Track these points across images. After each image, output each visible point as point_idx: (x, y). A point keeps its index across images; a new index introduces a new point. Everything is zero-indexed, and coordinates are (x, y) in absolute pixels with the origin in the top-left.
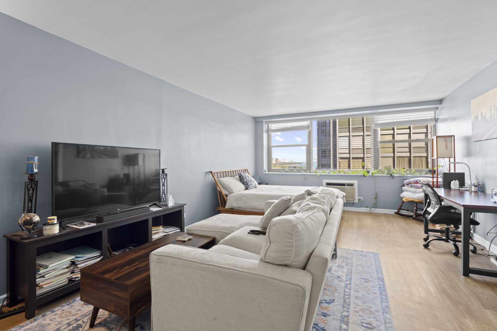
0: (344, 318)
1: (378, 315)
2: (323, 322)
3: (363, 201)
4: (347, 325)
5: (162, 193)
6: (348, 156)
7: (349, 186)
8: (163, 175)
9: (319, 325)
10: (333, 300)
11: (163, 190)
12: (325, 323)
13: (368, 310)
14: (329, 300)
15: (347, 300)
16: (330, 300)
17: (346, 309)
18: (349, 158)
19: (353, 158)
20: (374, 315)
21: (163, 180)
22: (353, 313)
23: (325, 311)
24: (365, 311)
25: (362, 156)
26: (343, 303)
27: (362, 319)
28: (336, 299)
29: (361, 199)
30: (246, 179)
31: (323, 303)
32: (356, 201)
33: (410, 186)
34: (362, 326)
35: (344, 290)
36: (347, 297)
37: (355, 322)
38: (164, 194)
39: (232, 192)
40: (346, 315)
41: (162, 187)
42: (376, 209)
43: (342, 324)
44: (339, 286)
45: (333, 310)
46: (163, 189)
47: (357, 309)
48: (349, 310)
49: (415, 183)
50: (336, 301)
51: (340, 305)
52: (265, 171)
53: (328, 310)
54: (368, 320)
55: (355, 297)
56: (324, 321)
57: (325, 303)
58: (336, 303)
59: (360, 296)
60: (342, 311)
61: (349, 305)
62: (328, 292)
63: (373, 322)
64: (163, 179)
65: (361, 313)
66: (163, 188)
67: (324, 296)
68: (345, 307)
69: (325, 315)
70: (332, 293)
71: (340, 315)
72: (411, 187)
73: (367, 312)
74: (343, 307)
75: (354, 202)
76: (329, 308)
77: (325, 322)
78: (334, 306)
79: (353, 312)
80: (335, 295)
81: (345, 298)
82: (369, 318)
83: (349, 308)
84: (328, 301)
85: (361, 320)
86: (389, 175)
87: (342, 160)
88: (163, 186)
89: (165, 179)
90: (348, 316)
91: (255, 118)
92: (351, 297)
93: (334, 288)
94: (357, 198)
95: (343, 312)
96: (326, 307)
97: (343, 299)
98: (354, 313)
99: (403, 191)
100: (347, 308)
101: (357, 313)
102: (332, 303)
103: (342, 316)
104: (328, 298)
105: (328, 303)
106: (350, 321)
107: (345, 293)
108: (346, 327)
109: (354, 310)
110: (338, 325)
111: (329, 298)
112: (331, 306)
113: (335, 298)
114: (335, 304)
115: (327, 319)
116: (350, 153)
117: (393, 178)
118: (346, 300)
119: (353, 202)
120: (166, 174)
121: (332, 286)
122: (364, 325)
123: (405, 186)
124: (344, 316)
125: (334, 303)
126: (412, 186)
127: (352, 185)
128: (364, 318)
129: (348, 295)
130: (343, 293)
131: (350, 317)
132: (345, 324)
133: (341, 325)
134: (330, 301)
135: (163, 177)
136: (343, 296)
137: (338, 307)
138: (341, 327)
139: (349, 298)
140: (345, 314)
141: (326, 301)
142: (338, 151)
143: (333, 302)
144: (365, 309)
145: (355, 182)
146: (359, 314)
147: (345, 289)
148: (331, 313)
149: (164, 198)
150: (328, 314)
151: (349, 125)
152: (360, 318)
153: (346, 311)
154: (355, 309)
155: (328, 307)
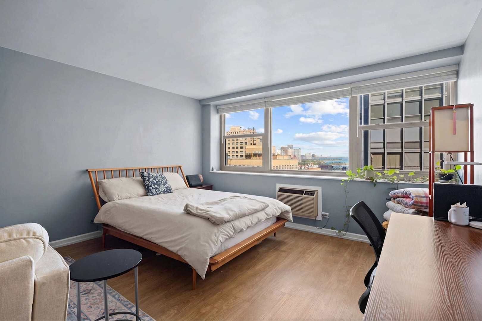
3: (328, 219)
6: (382, 151)
7: (308, 194)
18: (383, 154)
19: (388, 154)
25: (400, 151)
29: (326, 215)
30: (148, 180)
32: (320, 218)
33: (397, 201)
39: (112, 200)
42: (347, 233)
49: (404, 197)
52: (213, 170)
72: (399, 203)
75: (317, 219)
86: (369, 181)
87: (375, 155)
91: (200, 101)
94: (320, 213)
99: (387, 209)
116: (384, 148)
117: (375, 185)
119: (314, 219)
123: (391, 201)
126: (399, 201)
127: (311, 193)
142: (370, 146)
145: (319, 189)
151: (384, 116)
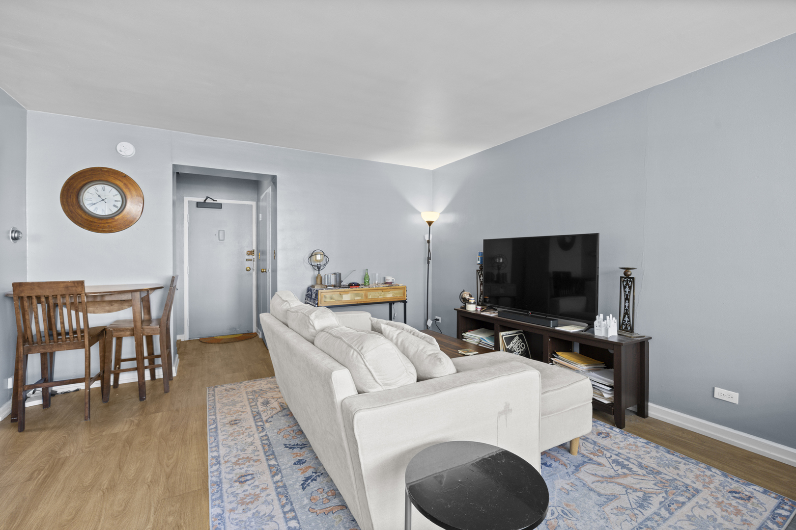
0: (277, 470)
1: (233, 502)
2: (297, 453)
4: (270, 466)
5: (624, 313)
8: (627, 280)
9: (299, 449)
10: (305, 488)
11: (627, 308)
12: (294, 454)
13: (248, 504)
14: (309, 483)
15: (284, 501)
16: (308, 485)
17: (280, 484)
20: (239, 499)
21: (627, 290)
22: (268, 485)
23: (302, 466)
24: (252, 498)
26: (288, 492)
27: (253, 483)
28: (300, 491)
31: (313, 473)
34: (252, 474)
35: (299, 519)
36: (287, 508)
37: (262, 473)
38: (627, 316)
40: (276, 477)
41: (625, 302)
43: (276, 464)
44: (313, 524)
45: (295, 473)
46: (625, 306)
47: (264, 494)
48: (275, 485)
50: (299, 489)
51: (290, 485)
53: (301, 470)
54: (246, 486)
55: (274, 517)
56: (297, 456)
57: (311, 477)
58: (298, 486)
59: (265, 524)
60: (283, 479)
61: (277, 493)
62: (321, 498)
63: (239, 487)
64: (627, 287)
65: (258, 491)
66: (627, 305)
67: (320, 487)
68: (282, 487)
69: (300, 462)
70: (314, 499)
71: (284, 472)
73: (249, 498)
74: (284, 486)
76: (302, 473)
77: (295, 456)
78: (297, 481)
79: (268, 487)
80: (307, 498)
81: (290, 504)
82: (244, 491)
83: (277, 488)
84: (309, 481)
85: (255, 481)
88: (627, 301)
89: (630, 288)
90: (273, 476)
92: (280, 511)
93: (318, 512)
95: (281, 478)
96: (305, 472)
97: (292, 500)
98: (266, 485)
100: (280, 487)
101: (263, 489)
102: (303, 482)
103: (280, 472)
104: (314, 485)
105: (307, 479)
106: (267, 472)
107: (293, 514)
108: (270, 463)
109: (268, 490)
110: (280, 460)
111: (312, 487)
112: (301, 478)
113: (304, 492)
114: (298, 483)
115: (295, 458)
118: (287, 500)
120: (633, 278)
121: (324, 516)
122: (250, 476)
124: (277, 474)
125: (300, 484)
128: (252, 485)
129: (287, 512)
130: (297, 512)
131: (269, 476)
132: (272, 466)
133: (277, 462)
134: (307, 483)
135: (627, 284)
136: (294, 505)
137: (291, 482)
138: (276, 460)
139: (283, 506)
140: (278, 478)
141: (312, 481)
143: (302, 484)
144: (252, 503)
146: (259, 489)
147: (299, 523)
148: (294, 468)
149: (626, 324)
150: (298, 464)
152: (256, 483)
153: (279, 481)
154: (268, 492)
155: (304, 474)
